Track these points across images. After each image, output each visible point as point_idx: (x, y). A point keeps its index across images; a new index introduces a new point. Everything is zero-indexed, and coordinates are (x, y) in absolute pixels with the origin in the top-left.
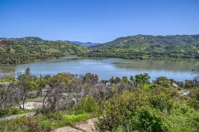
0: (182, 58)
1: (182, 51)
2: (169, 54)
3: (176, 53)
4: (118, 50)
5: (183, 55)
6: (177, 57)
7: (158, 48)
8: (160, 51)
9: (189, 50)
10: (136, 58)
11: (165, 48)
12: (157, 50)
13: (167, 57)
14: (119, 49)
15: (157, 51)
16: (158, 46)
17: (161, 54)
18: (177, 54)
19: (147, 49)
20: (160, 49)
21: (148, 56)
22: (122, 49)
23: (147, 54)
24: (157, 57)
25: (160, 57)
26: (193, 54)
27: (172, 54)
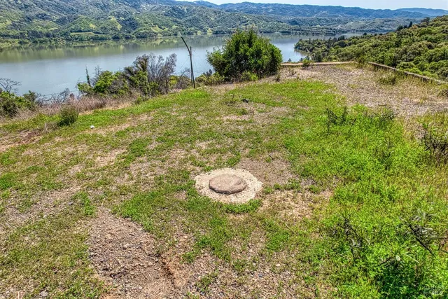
0: (92, 40)
1: (91, 26)
2: (65, 34)
3: (80, 31)
5: (93, 34)
6: (82, 40)
7: (41, 22)
8: (47, 28)
9: (103, 23)
11: (58, 22)
12: (39, 26)
13: (62, 42)
15: (39, 29)
16: (43, 17)
17: (48, 35)
18: (83, 33)
19: (14, 25)
20: (48, 23)
21: (17, 41)
23: (15, 37)
24: (41, 42)
25: (45, 41)
26: (111, 31)
27: (71, 34)
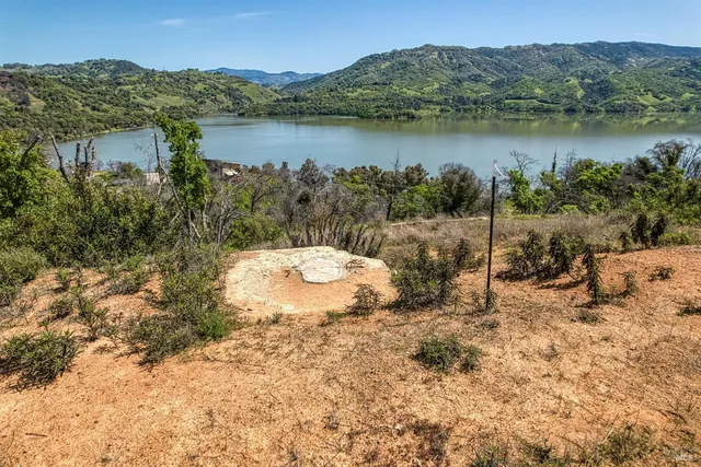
0: (532, 111)
1: (538, 91)
2: (498, 102)
3: (520, 98)
4: (356, 94)
5: (536, 103)
6: (518, 110)
7: (472, 85)
8: (477, 92)
9: (556, 87)
10: (396, 116)
11: (492, 85)
12: (469, 90)
13: (491, 111)
14: (360, 90)
15: (468, 94)
16: (476, 79)
17: (475, 103)
18: (522, 101)
19: (440, 89)
20: (480, 86)
21: (438, 108)
22: (368, 91)
23: (438, 103)
24: (465, 110)
25: (471, 110)
26: (564, 101)
27: (506, 101)
